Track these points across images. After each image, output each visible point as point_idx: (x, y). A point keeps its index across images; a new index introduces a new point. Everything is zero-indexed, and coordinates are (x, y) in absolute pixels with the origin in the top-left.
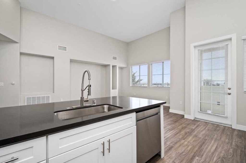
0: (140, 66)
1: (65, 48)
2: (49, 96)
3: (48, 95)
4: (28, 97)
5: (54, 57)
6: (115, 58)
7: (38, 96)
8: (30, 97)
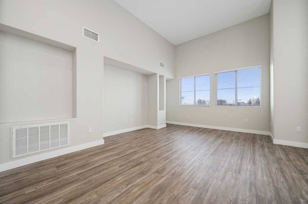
0: (195, 77)
1: (95, 35)
2: (67, 125)
3: (65, 123)
4: (18, 127)
5: (75, 48)
6: (162, 65)
7: (42, 125)
8: (24, 127)
